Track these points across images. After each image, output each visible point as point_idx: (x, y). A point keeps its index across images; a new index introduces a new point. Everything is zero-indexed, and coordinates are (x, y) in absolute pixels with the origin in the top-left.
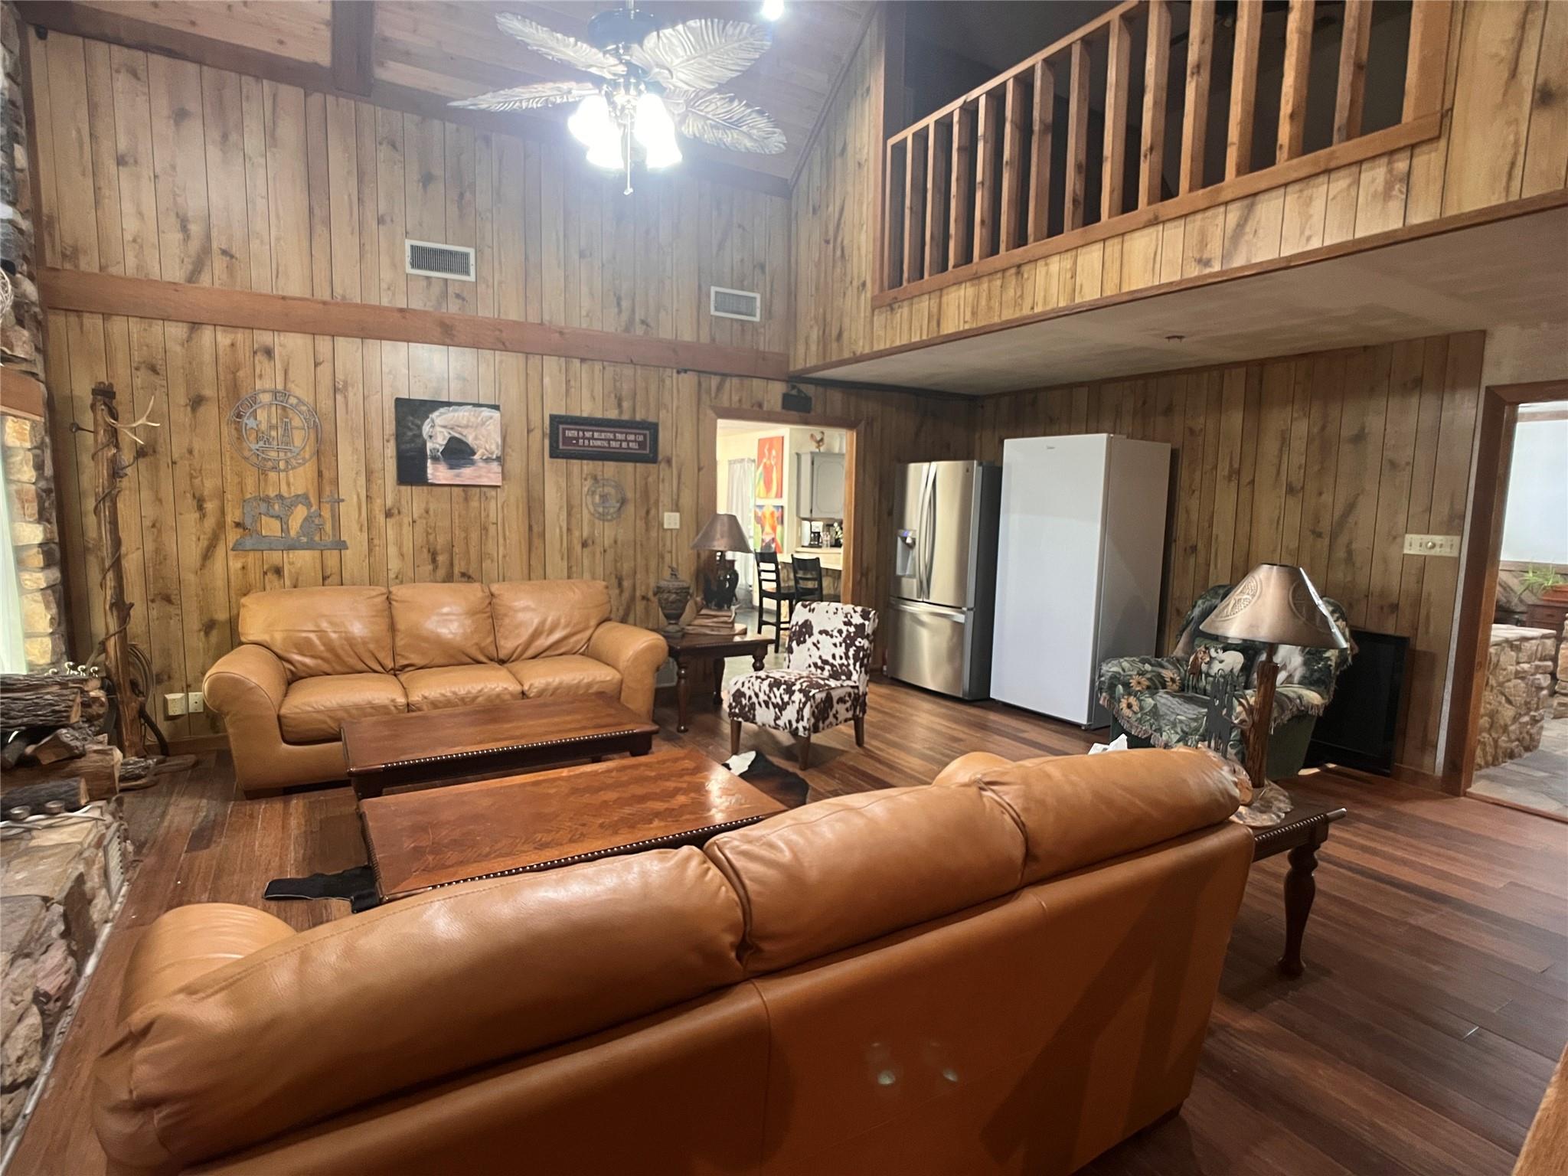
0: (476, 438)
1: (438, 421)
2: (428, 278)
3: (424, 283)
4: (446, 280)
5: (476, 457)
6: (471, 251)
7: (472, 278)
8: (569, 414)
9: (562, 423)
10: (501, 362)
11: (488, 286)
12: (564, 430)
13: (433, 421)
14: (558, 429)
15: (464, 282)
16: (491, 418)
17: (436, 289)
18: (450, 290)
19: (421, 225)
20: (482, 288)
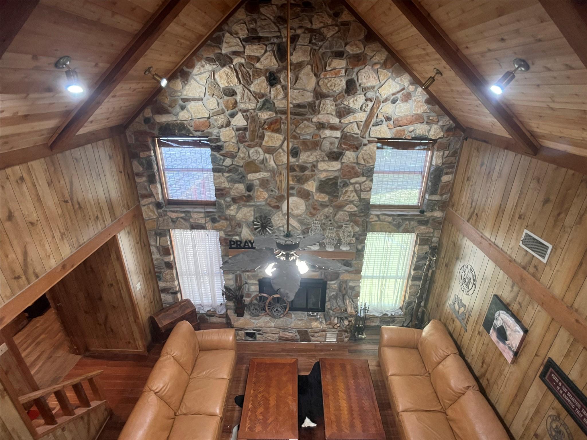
0: (510, 334)
1: (501, 315)
2: (527, 251)
3: (524, 253)
4: (533, 256)
5: (507, 342)
6: (550, 247)
7: (545, 261)
8: (561, 367)
9: (553, 368)
10: (539, 311)
11: (551, 269)
12: (552, 373)
13: (500, 313)
14: (549, 369)
15: (541, 261)
16: (519, 332)
17: (527, 259)
18: (533, 262)
19: (534, 225)
20: (547, 269)
